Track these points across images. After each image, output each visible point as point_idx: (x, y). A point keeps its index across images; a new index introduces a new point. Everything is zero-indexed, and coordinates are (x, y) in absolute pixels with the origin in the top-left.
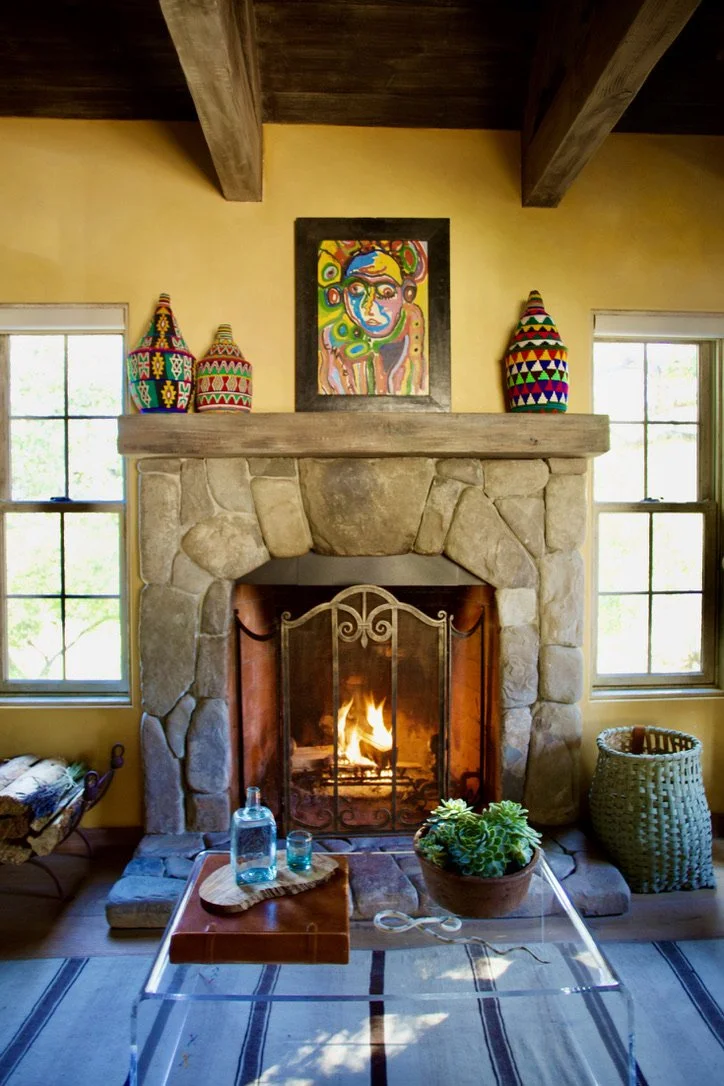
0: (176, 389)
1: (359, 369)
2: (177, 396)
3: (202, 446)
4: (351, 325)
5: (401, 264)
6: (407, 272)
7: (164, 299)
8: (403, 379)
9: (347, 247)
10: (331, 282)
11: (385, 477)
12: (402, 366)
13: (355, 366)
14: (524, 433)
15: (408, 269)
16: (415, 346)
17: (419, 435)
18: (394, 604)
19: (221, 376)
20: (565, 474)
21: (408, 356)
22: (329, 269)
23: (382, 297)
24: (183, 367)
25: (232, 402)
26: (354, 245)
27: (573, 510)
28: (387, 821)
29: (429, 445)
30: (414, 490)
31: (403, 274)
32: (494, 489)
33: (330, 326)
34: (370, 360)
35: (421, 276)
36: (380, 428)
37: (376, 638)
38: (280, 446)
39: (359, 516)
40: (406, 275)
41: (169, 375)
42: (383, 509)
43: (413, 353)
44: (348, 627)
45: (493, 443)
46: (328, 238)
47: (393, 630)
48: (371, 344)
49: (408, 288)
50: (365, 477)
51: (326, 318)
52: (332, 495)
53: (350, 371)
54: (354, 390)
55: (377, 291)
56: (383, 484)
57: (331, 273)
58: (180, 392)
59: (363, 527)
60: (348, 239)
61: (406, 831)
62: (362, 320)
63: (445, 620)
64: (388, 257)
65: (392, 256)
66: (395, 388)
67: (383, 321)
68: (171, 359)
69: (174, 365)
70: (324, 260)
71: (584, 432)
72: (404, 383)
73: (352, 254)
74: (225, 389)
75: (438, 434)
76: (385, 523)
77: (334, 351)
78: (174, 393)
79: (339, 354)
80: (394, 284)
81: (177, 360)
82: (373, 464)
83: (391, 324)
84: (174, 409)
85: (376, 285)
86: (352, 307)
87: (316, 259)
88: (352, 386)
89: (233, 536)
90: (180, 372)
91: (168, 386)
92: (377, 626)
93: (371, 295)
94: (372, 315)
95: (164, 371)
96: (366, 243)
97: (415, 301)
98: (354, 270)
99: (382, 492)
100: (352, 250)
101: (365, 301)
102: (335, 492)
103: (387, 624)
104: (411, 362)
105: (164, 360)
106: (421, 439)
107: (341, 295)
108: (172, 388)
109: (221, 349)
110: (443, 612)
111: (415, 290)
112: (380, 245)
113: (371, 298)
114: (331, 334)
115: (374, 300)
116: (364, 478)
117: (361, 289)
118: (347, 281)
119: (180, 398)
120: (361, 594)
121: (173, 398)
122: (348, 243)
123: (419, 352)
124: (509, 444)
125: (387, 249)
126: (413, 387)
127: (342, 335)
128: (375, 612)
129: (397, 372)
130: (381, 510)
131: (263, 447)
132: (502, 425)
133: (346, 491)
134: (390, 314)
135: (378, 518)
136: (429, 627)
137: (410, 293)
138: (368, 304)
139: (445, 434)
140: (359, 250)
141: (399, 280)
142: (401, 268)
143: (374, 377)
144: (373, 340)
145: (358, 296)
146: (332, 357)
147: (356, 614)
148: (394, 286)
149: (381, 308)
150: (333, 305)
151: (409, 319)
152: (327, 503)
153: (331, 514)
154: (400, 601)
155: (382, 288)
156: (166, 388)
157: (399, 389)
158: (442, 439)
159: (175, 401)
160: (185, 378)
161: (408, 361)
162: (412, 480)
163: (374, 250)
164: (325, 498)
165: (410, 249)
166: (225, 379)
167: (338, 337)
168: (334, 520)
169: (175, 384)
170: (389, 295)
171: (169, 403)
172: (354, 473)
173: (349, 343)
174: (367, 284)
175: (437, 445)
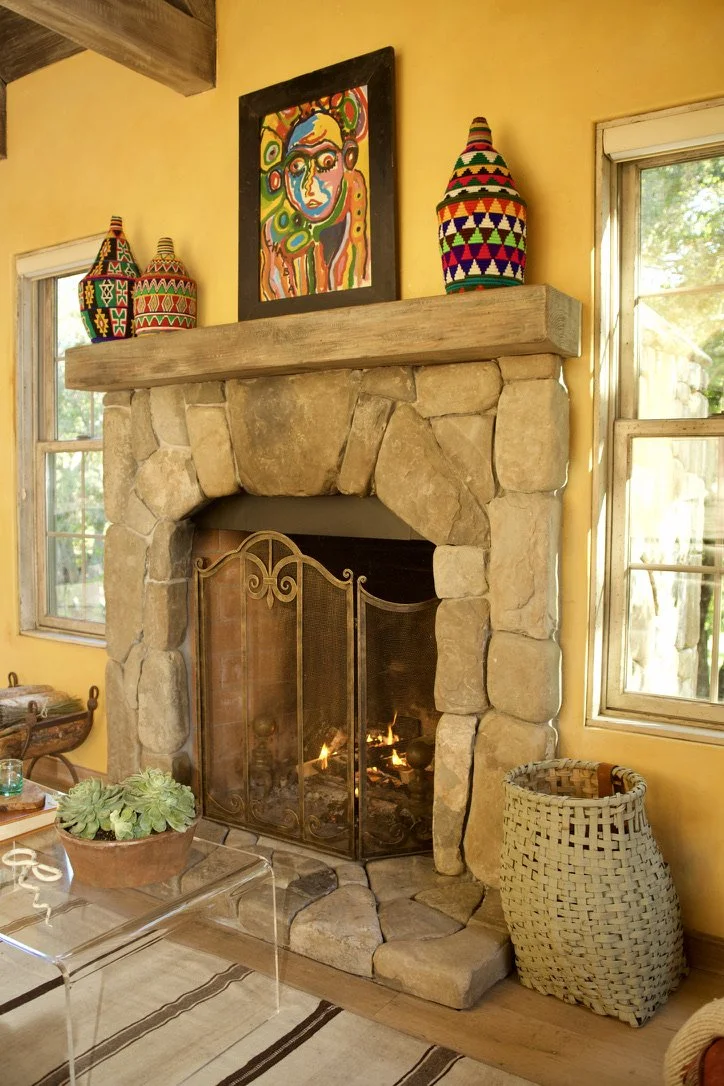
0: (108, 316)
1: (300, 264)
2: (110, 323)
3: (121, 374)
4: (292, 211)
5: (340, 122)
6: (348, 130)
7: (117, 222)
8: (344, 269)
9: (287, 115)
10: (274, 163)
11: (304, 398)
12: (345, 253)
13: (296, 261)
14: (427, 325)
15: (348, 126)
16: (357, 225)
17: (307, 341)
18: (298, 557)
19: (143, 296)
20: (518, 380)
21: (350, 238)
22: (271, 149)
23: (322, 169)
24: (115, 292)
25: (155, 323)
26: (293, 114)
27: (528, 432)
28: (296, 827)
29: (318, 353)
30: (334, 411)
31: (343, 134)
32: (427, 406)
33: (272, 218)
34: (309, 250)
35: (361, 133)
36: (270, 337)
37: (281, 597)
38: (181, 369)
39: (279, 448)
40: (347, 134)
41: (99, 303)
42: (302, 438)
43: (356, 234)
44: (254, 580)
45: (389, 343)
46: (269, 112)
47: (297, 589)
48: (311, 231)
49: (350, 150)
50: (285, 398)
51: (267, 207)
52: (254, 421)
53: (290, 269)
54: (294, 293)
55: (317, 163)
56: (302, 407)
57: (272, 153)
58: (113, 320)
59: (283, 461)
60: (288, 107)
61: (315, 845)
62: (302, 203)
63: (350, 581)
64: (328, 117)
65: (332, 115)
66: (336, 281)
67: (322, 198)
68: (101, 286)
69: (103, 292)
70: (267, 137)
71: (508, 313)
72: (346, 275)
73: (292, 123)
74: (147, 311)
75: (328, 337)
76: (304, 455)
77: (275, 247)
78: (106, 321)
79: (282, 251)
80: (334, 150)
81: (107, 286)
82: (293, 382)
83: (333, 201)
84: (111, 336)
85: (316, 156)
86: (292, 190)
87: (260, 139)
88: (292, 288)
89: (172, 471)
90: (111, 298)
91: (100, 315)
92: (282, 583)
93: (312, 170)
94: (312, 194)
95: (94, 300)
96: (305, 106)
97: (357, 167)
98: (294, 142)
99: (302, 418)
100: (292, 119)
101: (305, 180)
102: (257, 418)
103: (291, 580)
104: (354, 247)
105: (94, 288)
106: (310, 345)
107: (282, 177)
108: (103, 316)
109: (158, 266)
110: (349, 570)
111: (355, 151)
112: (318, 105)
113: (311, 174)
114: (273, 226)
115: (314, 176)
116: (283, 400)
117: (301, 165)
118: (286, 162)
119: (114, 325)
120: (267, 541)
121: (107, 326)
122: (288, 112)
123: (362, 230)
124: (408, 341)
125: (327, 107)
126: (355, 279)
127: (283, 227)
128: (280, 565)
129: (339, 261)
130: (301, 439)
131: (166, 371)
132: (401, 317)
133: (267, 416)
134: (330, 189)
135: (297, 450)
136: (336, 589)
137: (351, 157)
138: (308, 183)
139: (336, 336)
140: (299, 117)
141: (339, 143)
142: (341, 128)
143: (314, 272)
144: (313, 226)
145: (298, 174)
146: (273, 254)
147: (262, 567)
148: (335, 152)
149: (321, 183)
150: (274, 192)
151: (350, 190)
152: (249, 431)
153: (253, 445)
154: (304, 553)
155: (321, 159)
156: (97, 316)
157: (340, 284)
158: (333, 343)
159: (110, 329)
160: (119, 304)
161: (350, 246)
162: (333, 400)
163: (314, 112)
164: (247, 426)
165: (351, 101)
166: (148, 299)
167: (280, 230)
168: (255, 452)
169: (106, 311)
170: (330, 165)
171: (104, 332)
172: (275, 394)
173: (290, 235)
174: (306, 157)
175: (326, 351)
